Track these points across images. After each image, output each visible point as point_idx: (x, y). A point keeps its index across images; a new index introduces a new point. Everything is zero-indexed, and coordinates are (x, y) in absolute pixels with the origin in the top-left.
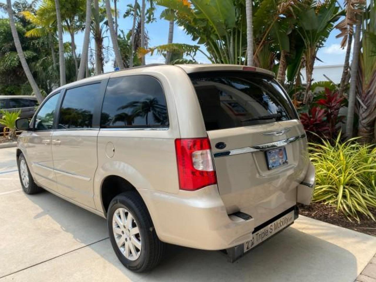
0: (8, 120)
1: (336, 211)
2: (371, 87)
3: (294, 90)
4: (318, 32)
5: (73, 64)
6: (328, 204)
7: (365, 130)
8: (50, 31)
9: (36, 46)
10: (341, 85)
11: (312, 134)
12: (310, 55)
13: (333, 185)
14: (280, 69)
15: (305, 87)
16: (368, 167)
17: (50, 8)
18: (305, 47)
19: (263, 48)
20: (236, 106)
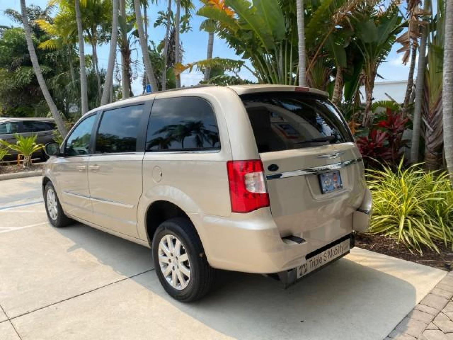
0: (23, 146)
1: (397, 243)
2: (438, 107)
3: (352, 110)
4: (378, 45)
5: (95, 81)
6: (388, 236)
7: (432, 155)
8: (68, 42)
9: (52, 59)
10: (405, 105)
11: (372, 160)
12: (369, 71)
13: (394, 215)
14: (336, 86)
15: (364, 107)
16: (433, 195)
17: (69, 16)
18: (365, 62)
19: (316, 63)
20: (288, 128)
